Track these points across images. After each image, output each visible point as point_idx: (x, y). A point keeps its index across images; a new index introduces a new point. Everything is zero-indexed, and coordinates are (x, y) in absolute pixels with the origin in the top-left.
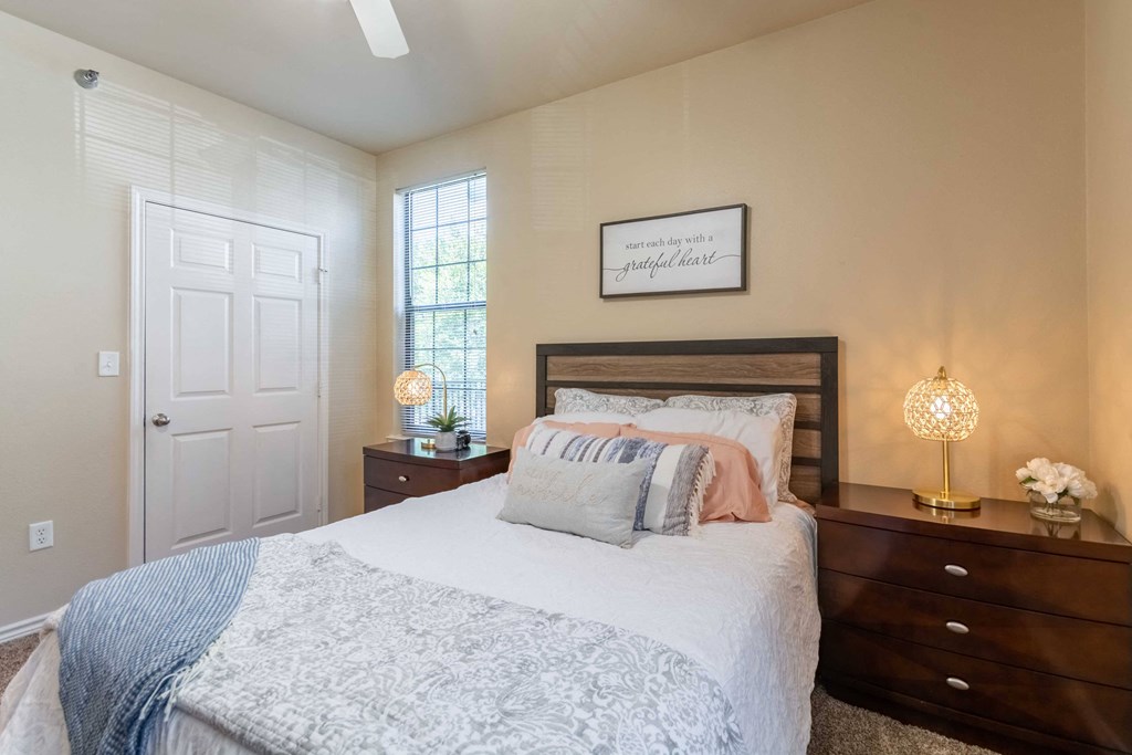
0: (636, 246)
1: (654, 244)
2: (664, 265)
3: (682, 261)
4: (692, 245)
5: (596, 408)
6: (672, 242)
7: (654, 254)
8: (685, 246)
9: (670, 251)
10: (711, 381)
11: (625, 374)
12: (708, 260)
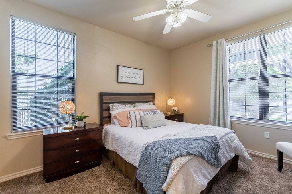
0: (126, 72)
1: (130, 73)
2: (131, 77)
3: (134, 78)
4: (136, 75)
5: (125, 108)
6: (133, 73)
7: (130, 75)
8: (135, 75)
9: (132, 75)
10: (139, 100)
11: (123, 100)
12: (139, 78)
